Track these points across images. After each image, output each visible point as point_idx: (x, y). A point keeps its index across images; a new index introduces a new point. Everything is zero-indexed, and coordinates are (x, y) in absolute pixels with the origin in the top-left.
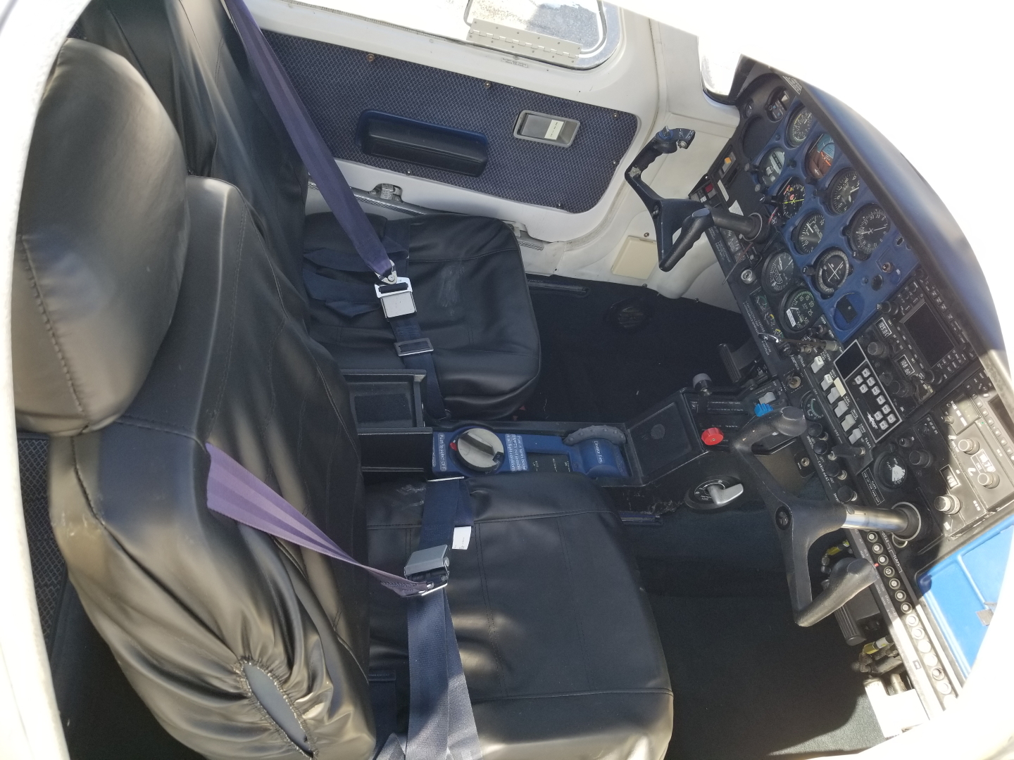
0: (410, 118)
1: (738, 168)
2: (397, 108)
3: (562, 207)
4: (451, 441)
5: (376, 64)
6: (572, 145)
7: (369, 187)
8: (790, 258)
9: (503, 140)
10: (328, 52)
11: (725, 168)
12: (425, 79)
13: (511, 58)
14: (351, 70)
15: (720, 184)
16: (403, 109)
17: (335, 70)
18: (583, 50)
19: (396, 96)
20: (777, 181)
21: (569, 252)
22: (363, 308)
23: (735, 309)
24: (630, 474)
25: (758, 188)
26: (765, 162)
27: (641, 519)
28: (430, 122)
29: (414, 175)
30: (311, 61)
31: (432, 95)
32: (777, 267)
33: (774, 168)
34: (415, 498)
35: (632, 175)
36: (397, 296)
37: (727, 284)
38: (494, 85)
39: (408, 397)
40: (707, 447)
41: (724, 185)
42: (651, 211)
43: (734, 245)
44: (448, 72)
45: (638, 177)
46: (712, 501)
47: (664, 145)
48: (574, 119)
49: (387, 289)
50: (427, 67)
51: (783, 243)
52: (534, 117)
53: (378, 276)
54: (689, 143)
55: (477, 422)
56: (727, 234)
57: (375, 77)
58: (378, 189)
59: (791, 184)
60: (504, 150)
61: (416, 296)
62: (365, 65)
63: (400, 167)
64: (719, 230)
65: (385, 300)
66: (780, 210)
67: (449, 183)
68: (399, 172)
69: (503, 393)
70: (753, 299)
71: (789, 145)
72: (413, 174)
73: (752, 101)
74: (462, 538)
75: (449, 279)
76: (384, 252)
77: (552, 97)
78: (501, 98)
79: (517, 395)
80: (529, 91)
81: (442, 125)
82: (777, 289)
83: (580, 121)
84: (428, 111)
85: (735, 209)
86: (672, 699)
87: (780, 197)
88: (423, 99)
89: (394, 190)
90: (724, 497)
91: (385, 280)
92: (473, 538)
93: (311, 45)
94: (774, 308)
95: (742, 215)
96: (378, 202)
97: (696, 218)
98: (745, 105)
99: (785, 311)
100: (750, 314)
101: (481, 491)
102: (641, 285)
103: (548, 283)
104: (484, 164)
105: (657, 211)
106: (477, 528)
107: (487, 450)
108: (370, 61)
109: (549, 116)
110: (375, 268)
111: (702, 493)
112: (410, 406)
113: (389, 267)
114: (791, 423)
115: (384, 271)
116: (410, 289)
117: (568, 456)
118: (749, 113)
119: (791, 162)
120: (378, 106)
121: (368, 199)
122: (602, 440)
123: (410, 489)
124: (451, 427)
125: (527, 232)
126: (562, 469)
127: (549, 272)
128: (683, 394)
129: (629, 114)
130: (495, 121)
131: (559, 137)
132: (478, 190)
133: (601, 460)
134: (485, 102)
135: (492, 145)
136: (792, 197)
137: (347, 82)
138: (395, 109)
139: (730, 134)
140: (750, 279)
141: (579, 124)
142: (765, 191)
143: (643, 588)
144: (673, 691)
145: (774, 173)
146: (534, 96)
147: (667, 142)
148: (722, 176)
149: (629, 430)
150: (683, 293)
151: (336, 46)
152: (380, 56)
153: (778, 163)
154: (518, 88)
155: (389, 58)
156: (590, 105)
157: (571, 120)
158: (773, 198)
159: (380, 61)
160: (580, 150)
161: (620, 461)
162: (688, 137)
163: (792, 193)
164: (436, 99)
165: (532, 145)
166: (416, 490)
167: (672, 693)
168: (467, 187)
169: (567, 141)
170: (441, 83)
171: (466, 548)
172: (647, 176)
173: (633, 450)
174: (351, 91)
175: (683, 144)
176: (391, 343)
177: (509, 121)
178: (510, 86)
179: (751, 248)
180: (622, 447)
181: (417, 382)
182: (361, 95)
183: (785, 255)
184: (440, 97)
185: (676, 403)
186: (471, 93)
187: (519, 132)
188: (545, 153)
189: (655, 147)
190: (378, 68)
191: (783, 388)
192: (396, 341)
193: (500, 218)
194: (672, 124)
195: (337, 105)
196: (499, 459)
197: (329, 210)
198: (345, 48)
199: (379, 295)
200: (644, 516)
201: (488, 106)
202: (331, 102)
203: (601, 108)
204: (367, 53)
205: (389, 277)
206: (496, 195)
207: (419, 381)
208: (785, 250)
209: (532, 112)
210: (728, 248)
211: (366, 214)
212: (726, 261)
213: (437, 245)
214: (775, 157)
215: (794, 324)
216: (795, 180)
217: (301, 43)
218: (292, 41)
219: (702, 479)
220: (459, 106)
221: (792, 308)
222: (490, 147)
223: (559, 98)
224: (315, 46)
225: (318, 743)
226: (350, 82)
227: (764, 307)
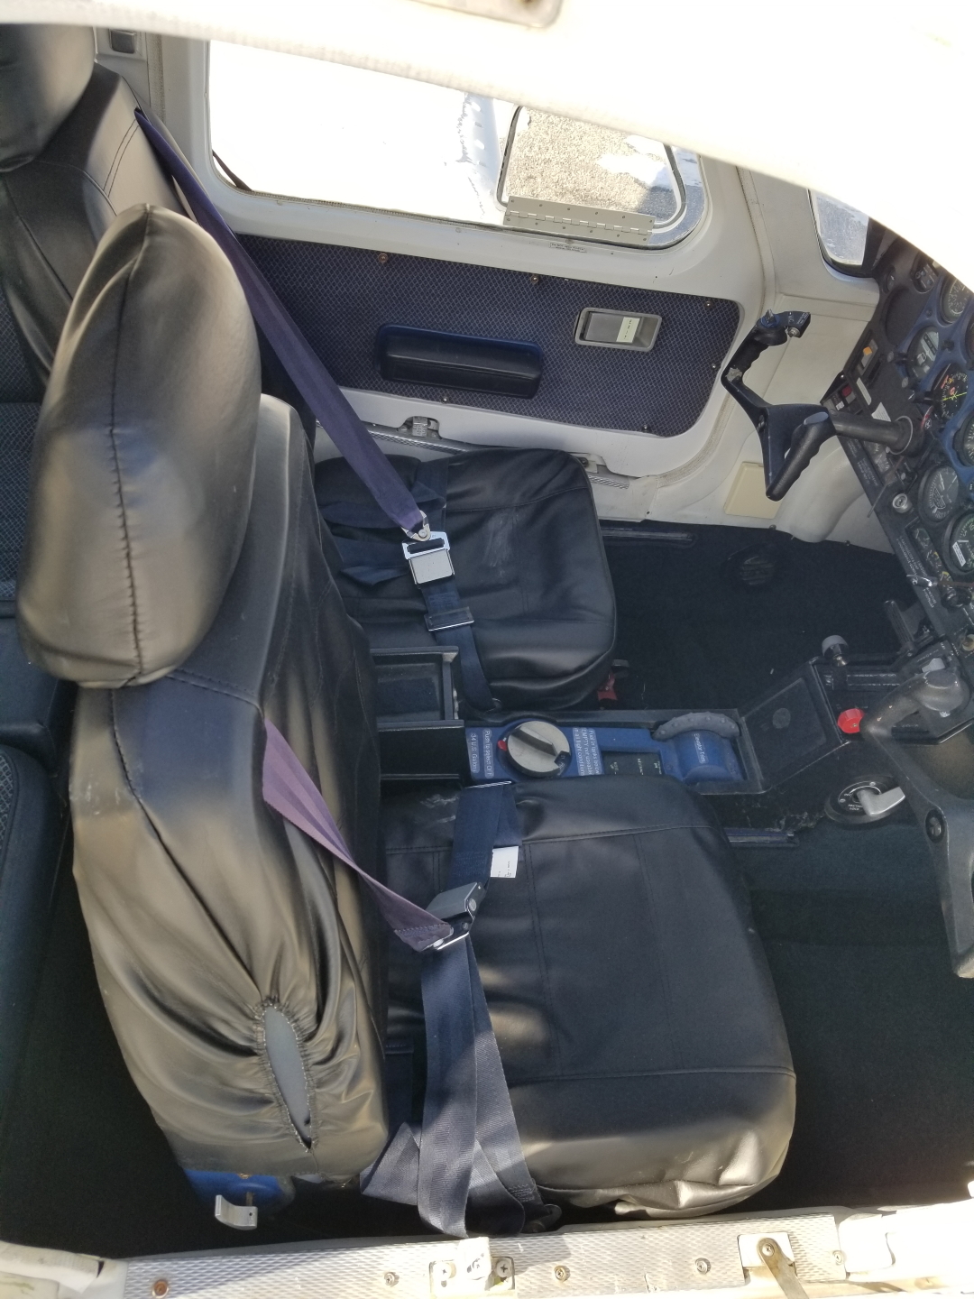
0: (440, 330)
1: (881, 359)
2: (422, 318)
3: (649, 430)
4: (501, 738)
5: (391, 266)
6: (654, 348)
7: (397, 422)
8: (954, 474)
9: (562, 348)
10: (330, 256)
11: (865, 361)
12: (454, 279)
13: (563, 242)
14: (360, 275)
15: (860, 383)
16: (430, 319)
17: (340, 277)
18: (656, 223)
19: (418, 304)
20: (930, 371)
21: (665, 489)
22: (388, 574)
23: (887, 548)
24: (745, 777)
25: (905, 382)
26: (915, 348)
27: (769, 838)
28: (465, 334)
29: (452, 402)
30: (309, 269)
31: (465, 299)
32: (938, 487)
33: (927, 354)
34: (444, 811)
35: (730, 378)
36: (429, 556)
37: (874, 514)
38: (544, 280)
39: (436, 681)
40: (846, 736)
41: (865, 384)
42: (756, 423)
43: (881, 461)
44: (483, 267)
45: (739, 381)
46: (863, 812)
47: (769, 335)
48: (652, 313)
49: (418, 547)
50: (455, 263)
51: (942, 454)
52: (601, 315)
53: (406, 531)
54: (802, 330)
55: (535, 714)
56: (874, 448)
57: (390, 282)
58: (409, 424)
59: (950, 373)
60: (565, 361)
61: (453, 555)
62: (377, 268)
63: (433, 393)
64: (862, 445)
65: (414, 561)
66: (937, 409)
67: (497, 410)
68: (433, 400)
69: (566, 674)
70: (910, 533)
71: (943, 320)
72: (450, 401)
73: (893, 268)
74: (505, 863)
75: (499, 532)
76: (412, 501)
77: (620, 287)
78: (553, 295)
79: (586, 675)
80: (590, 282)
81: (481, 335)
82: (939, 516)
83: (661, 315)
84: (462, 320)
85: (880, 414)
86: (793, 1082)
87: (936, 393)
88: (453, 304)
89: (429, 423)
90: (878, 805)
91: (415, 536)
92: (522, 864)
93: (307, 249)
94: (936, 543)
95: (890, 420)
96: (410, 440)
97: (811, 425)
98: (885, 276)
99: (950, 545)
100: (906, 554)
101: (531, 801)
102: (768, 527)
103: (640, 531)
104: (537, 382)
105: (763, 423)
106: (527, 851)
107: (546, 749)
108: (383, 262)
109: (619, 312)
110: (401, 522)
111: (849, 801)
112: (438, 693)
113: (419, 520)
114: (939, 693)
115: (412, 525)
116: (447, 546)
117: (660, 755)
118: (891, 286)
119: (948, 344)
120: (398, 318)
121: (397, 437)
122: (705, 732)
123: (439, 800)
124: (500, 721)
125: (605, 466)
126: (649, 771)
127: (639, 516)
128: (813, 665)
129: (726, 301)
130: (549, 324)
131: (636, 340)
132: (535, 416)
133: (703, 759)
134: (533, 301)
135: (549, 356)
136: (952, 392)
137: (356, 291)
138: (419, 321)
139: (868, 316)
140: (904, 507)
141: (660, 319)
142: (914, 386)
143: (753, 928)
144: (796, 1071)
145: (927, 360)
146: (597, 288)
147: (775, 331)
148: (862, 372)
149: (743, 719)
150: (827, 535)
151: (339, 247)
152: (395, 255)
153: (932, 347)
154: (574, 280)
155: (405, 256)
156: (673, 294)
157: (649, 315)
158: (928, 394)
159: (396, 261)
160: (665, 354)
161: (731, 760)
162: (801, 322)
163: (952, 385)
164: (470, 303)
165: (601, 352)
166: (445, 802)
167: (794, 1075)
168: (521, 414)
169: (647, 344)
170: (475, 282)
171: (513, 875)
172: (752, 379)
173: (749, 746)
174: (361, 302)
175: (794, 331)
176: (420, 615)
177: (567, 323)
178: (564, 279)
179: (902, 463)
180: (734, 742)
181: (447, 663)
182: (374, 306)
183: (946, 470)
184: (475, 300)
185: (806, 680)
186: (514, 292)
187: (582, 337)
188: (619, 361)
189: (757, 339)
190: (393, 270)
191: (954, 652)
192: (426, 612)
193: (566, 450)
194: (778, 306)
195: (346, 321)
196: (563, 761)
197: (337, 454)
198: (350, 249)
199: (408, 555)
200: (771, 834)
201: (538, 306)
202: (338, 318)
203: (687, 296)
204: (378, 252)
205: (420, 532)
206: (560, 421)
207: (450, 660)
208: (946, 463)
209: (597, 309)
210: (874, 467)
211: (386, 455)
212: (873, 486)
213: (484, 490)
214: (927, 340)
215: (963, 562)
216: (955, 368)
217: (295, 247)
218: (284, 246)
219: (848, 781)
220: (500, 310)
221: (960, 541)
222: (546, 359)
223: (630, 288)
224: (313, 250)
225: (322, 1128)
226: (359, 291)
227: (925, 544)
